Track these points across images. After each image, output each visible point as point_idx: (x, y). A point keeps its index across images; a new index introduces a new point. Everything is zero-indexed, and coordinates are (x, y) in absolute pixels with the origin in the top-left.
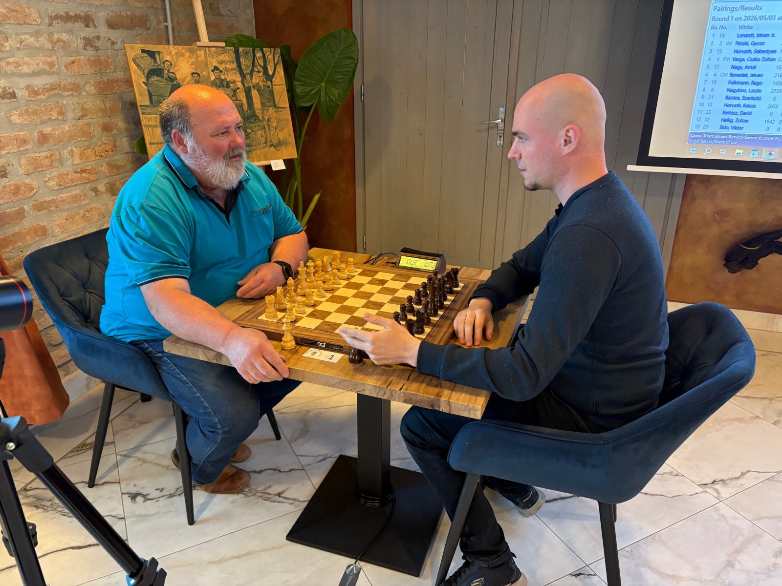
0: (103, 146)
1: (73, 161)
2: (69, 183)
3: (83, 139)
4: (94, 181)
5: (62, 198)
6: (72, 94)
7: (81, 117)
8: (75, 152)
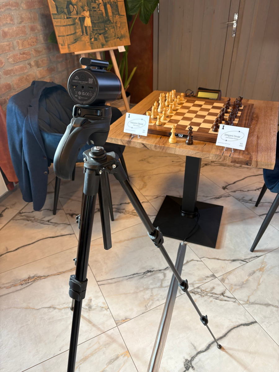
0: (32, 39)
1: (19, 48)
2: (18, 60)
3: (22, 35)
4: (29, 59)
5: (15, 68)
6: (16, 9)
7: (20, 23)
8: (19, 42)
